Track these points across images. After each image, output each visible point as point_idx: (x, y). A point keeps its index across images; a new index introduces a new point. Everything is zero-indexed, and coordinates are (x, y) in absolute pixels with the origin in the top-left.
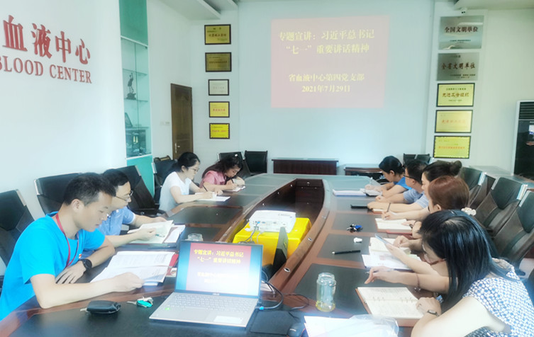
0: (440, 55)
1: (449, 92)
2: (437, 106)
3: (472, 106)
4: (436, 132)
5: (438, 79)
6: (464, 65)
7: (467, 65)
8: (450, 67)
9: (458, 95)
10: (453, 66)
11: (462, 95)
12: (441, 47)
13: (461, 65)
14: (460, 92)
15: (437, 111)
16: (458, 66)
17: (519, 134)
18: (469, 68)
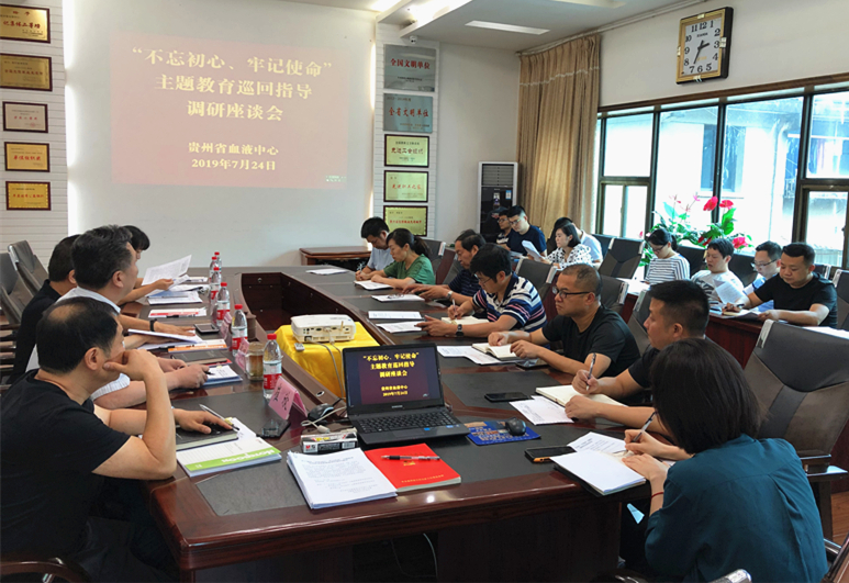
0: (385, 94)
1: (400, 146)
2: (386, 165)
3: (427, 167)
4: (385, 201)
5: (385, 129)
6: (416, 112)
7: (419, 112)
8: (399, 113)
9: (410, 151)
10: (402, 112)
11: (415, 151)
12: (387, 85)
13: (412, 112)
14: (413, 147)
15: (385, 171)
16: (408, 113)
17: (482, 202)
18: (422, 116)
